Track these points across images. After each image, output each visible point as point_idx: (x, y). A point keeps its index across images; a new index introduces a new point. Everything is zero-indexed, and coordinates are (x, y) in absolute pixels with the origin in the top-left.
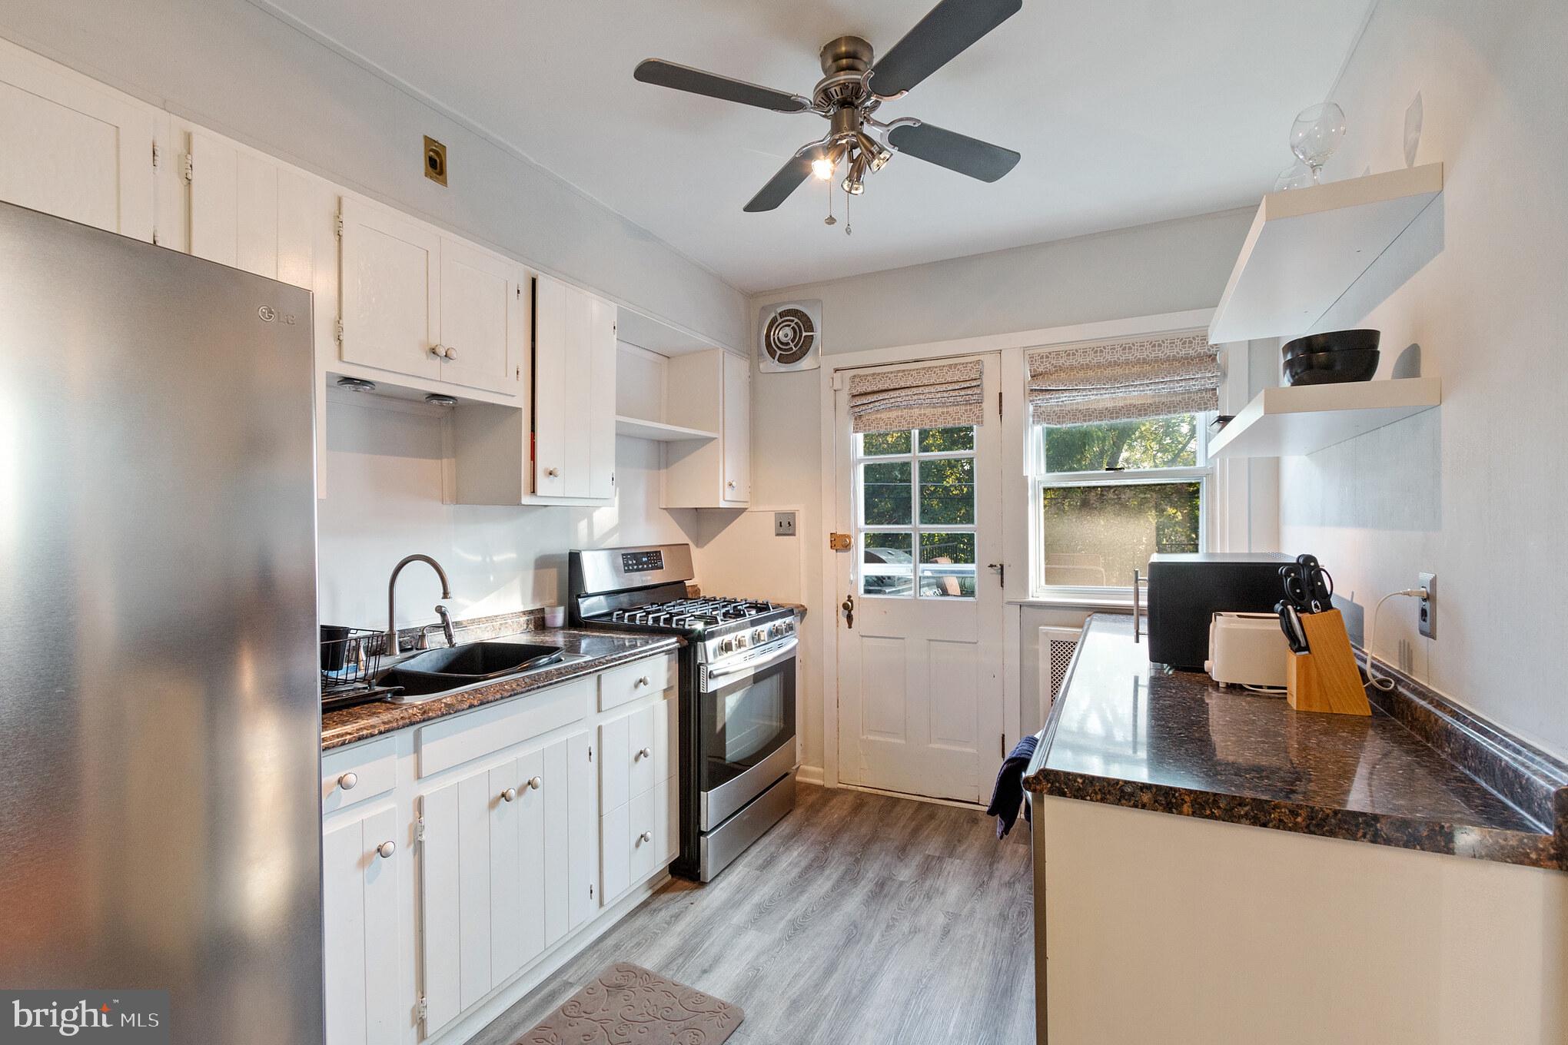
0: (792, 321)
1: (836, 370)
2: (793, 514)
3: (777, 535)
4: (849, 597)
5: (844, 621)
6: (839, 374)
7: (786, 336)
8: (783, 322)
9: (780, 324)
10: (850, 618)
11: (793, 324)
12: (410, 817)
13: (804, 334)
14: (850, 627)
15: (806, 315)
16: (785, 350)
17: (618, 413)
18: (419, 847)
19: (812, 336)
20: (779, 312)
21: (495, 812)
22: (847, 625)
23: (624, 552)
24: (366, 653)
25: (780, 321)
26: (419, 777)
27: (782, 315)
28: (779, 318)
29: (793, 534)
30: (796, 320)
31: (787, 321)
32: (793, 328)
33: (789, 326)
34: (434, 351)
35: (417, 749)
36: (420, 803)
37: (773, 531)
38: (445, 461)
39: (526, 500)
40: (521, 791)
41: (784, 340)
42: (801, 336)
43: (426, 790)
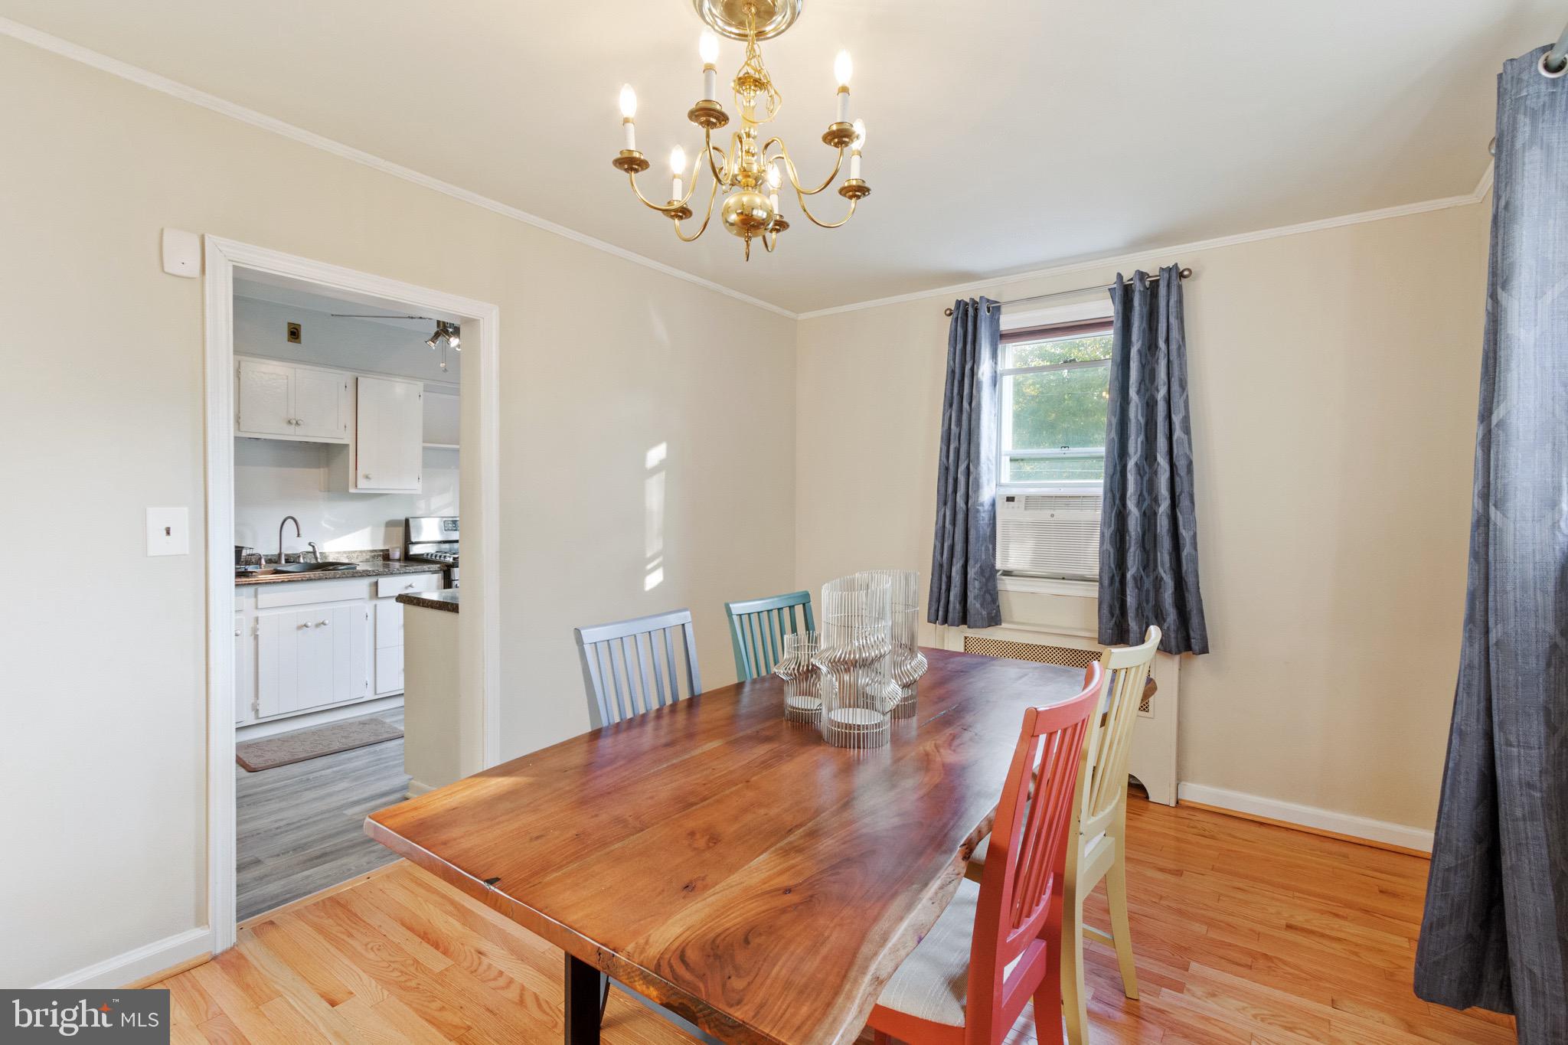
12: (252, 624)
17: (424, 442)
18: (256, 637)
21: (300, 632)
23: (445, 519)
24: (266, 562)
26: (257, 608)
34: (289, 422)
35: (256, 596)
36: (257, 620)
38: (322, 469)
39: (352, 490)
40: (318, 625)
43: (261, 614)
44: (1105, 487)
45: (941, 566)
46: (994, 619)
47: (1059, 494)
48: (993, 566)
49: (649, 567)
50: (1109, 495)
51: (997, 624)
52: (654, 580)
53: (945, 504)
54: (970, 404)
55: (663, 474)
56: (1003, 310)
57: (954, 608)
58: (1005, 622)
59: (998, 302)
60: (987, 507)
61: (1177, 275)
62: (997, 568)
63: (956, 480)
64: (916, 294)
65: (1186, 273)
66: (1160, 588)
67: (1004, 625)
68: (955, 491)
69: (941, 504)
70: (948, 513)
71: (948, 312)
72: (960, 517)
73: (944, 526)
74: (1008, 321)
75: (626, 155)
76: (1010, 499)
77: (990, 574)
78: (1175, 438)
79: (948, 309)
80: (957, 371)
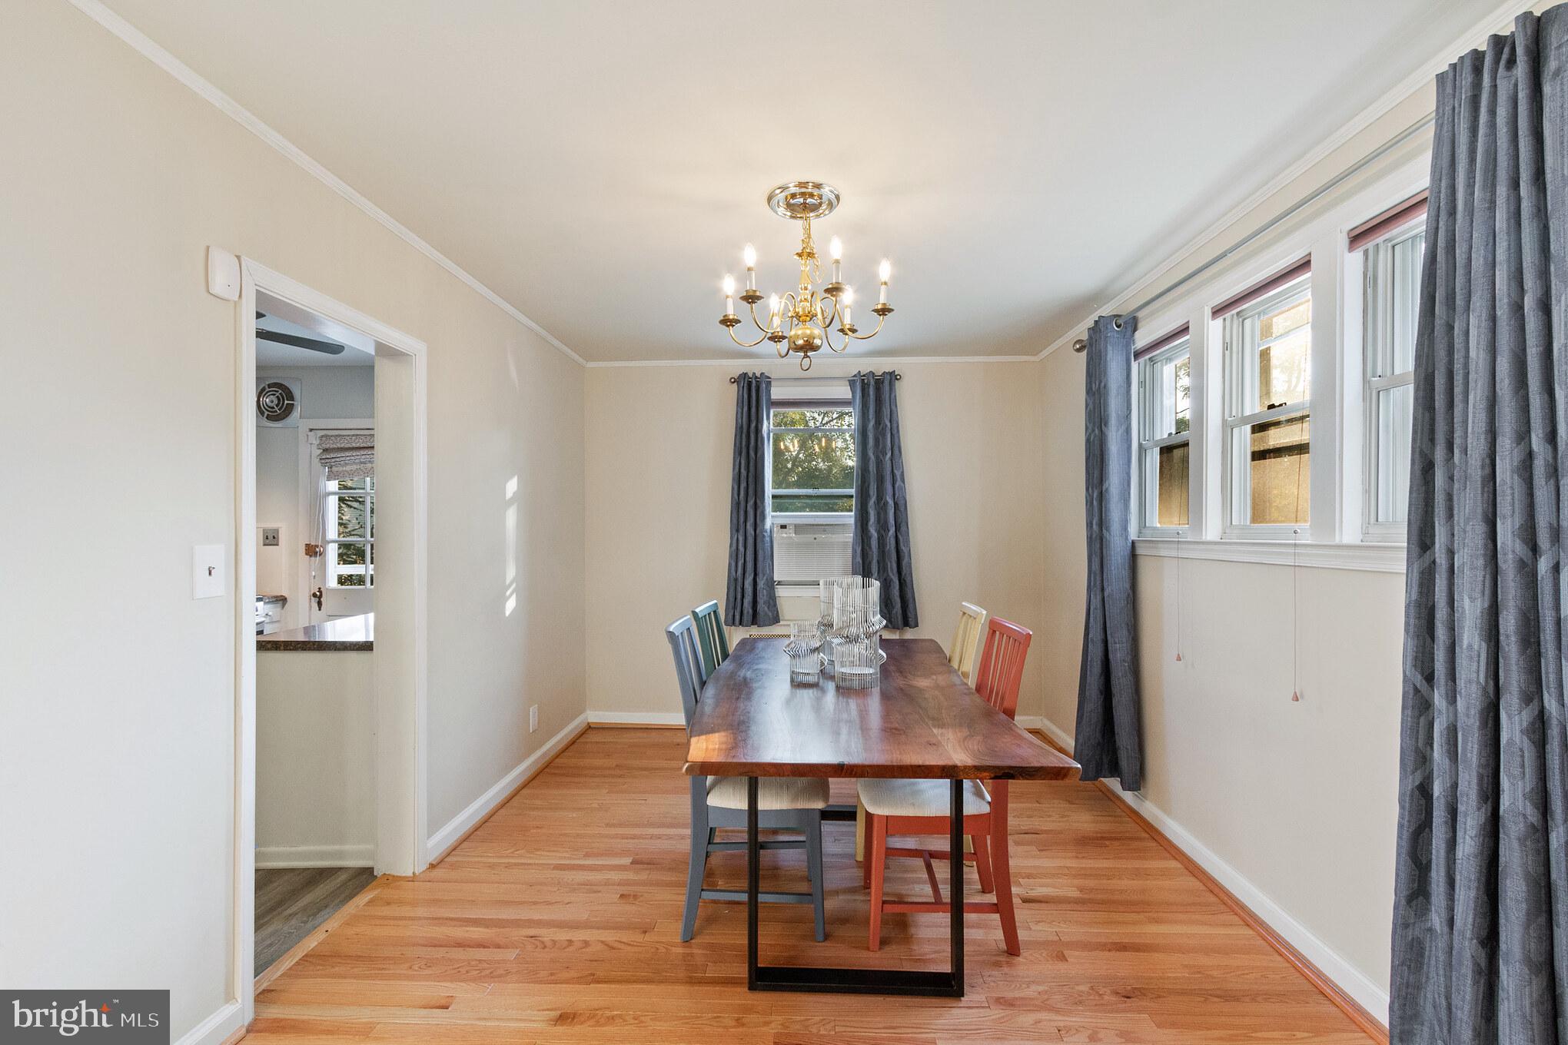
0: (277, 392)
1: (311, 430)
2: (277, 531)
3: (264, 545)
4: (320, 589)
5: (315, 605)
6: (312, 433)
7: (272, 402)
8: (270, 391)
9: (268, 392)
10: (320, 604)
11: (278, 394)
13: (286, 402)
14: (320, 610)
15: (288, 389)
16: (272, 412)
19: (293, 404)
20: (267, 383)
22: (318, 608)
25: (268, 390)
27: (269, 386)
28: (267, 387)
29: (277, 545)
30: (280, 391)
31: (273, 391)
32: (278, 397)
33: (274, 395)
37: (262, 544)
41: (270, 404)
42: (283, 404)
44: (856, 518)
45: (736, 580)
46: (776, 619)
47: (816, 523)
48: (773, 578)
49: (508, 593)
50: (859, 524)
51: (777, 622)
52: (511, 605)
53: (738, 531)
54: (756, 454)
55: (516, 505)
56: (772, 383)
57: (748, 612)
58: (782, 620)
59: (770, 378)
60: (769, 531)
61: (893, 377)
62: (775, 579)
63: (746, 512)
64: (700, 361)
65: (898, 377)
66: (890, 586)
67: (782, 623)
68: (745, 522)
69: (734, 531)
70: (741, 539)
71: (733, 380)
72: (750, 541)
73: (737, 549)
74: (777, 393)
75: (751, 294)
76: (783, 527)
77: (771, 584)
78: (896, 486)
79: (732, 378)
80: (745, 427)
